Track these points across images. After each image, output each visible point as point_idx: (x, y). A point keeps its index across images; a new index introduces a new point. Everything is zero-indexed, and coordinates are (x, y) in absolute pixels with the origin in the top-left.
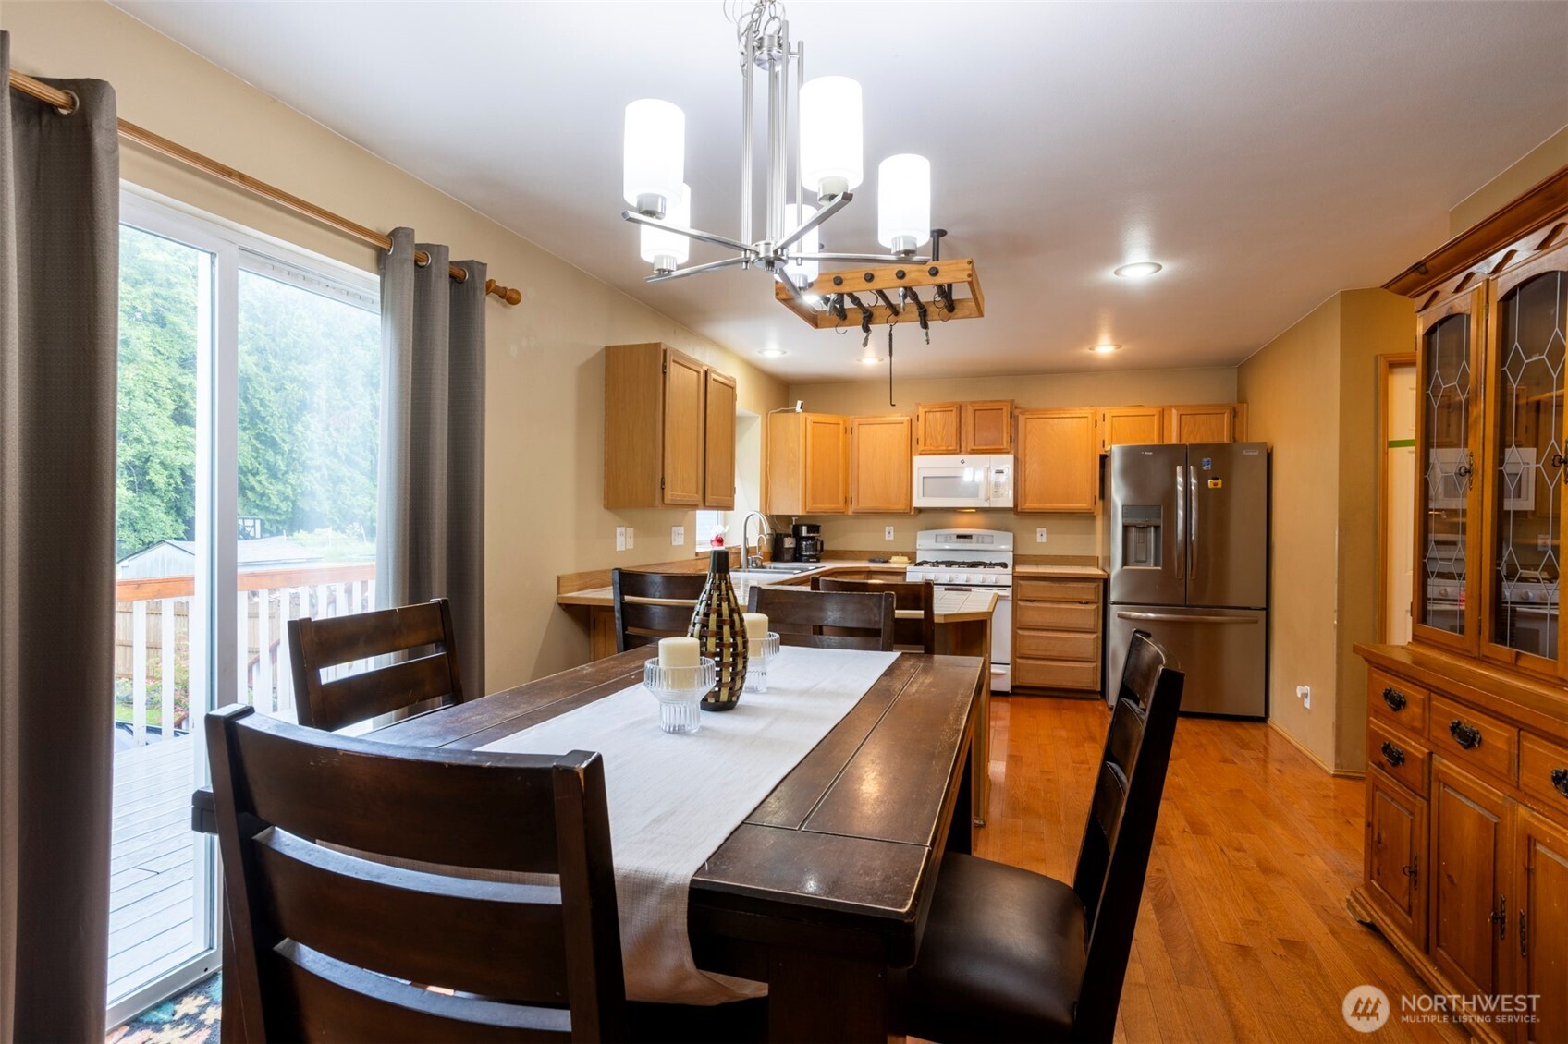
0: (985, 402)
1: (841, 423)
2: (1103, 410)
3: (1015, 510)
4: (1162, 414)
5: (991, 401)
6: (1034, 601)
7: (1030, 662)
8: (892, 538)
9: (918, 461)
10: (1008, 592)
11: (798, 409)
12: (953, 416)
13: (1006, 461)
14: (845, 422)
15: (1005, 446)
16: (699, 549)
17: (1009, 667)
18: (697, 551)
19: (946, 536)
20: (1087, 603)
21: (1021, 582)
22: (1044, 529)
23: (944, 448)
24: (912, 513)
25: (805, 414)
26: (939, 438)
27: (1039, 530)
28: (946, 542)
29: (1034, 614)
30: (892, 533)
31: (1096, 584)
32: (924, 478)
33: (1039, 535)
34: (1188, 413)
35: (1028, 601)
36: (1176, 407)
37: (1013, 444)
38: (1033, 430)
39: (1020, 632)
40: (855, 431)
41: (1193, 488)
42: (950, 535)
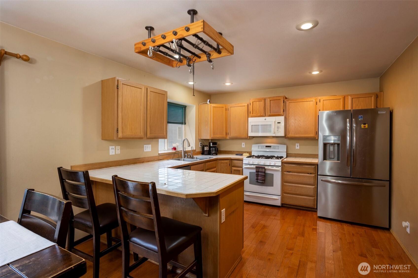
0: (274, 97)
1: (224, 107)
2: (319, 98)
3: (285, 137)
4: (344, 98)
5: (276, 97)
6: (290, 172)
7: (288, 195)
8: (244, 147)
9: (250, 119)
10: (280, 169)
11: (208, 103)
12: (262, 103)
13: (281, 119)
14: (226, 106)
15: (281, 113)
16: (160, 152)
17: (280, 196)
18: (159, 153)
19: (262, 146)
20: (311, 174)
21: (285, 165)
22: (299, 144)
23: (259, 115)
24: (249, 138)
25: (211, 104)
26: (258, 111)
27: (296, 144)
28: (262, 148)
29: (290, 177)
30: (244, 145)
31: (314, 166)
32: (252, 125)
33: (296, 146)
34: (355, 97)
35: (287, 172)
36: (351, 95)
37: (284, 112)
38: (291, 106)
39: (285, 184)
40: (229, 109)
41: (354, 128)
42: (263, 146)
